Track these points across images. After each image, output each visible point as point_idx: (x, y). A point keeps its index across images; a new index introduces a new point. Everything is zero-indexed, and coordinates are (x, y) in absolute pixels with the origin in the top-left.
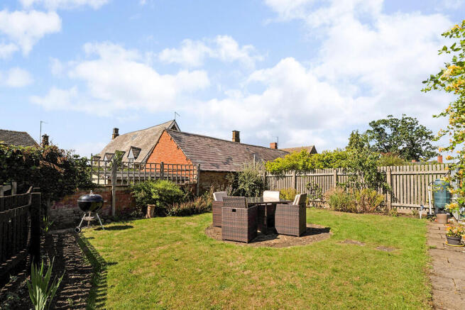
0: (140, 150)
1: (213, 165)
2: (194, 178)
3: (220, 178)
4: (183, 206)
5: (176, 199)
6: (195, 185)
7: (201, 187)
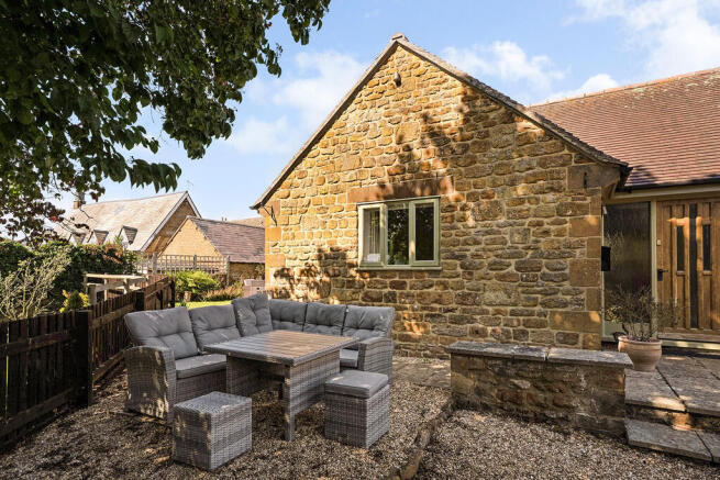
0: (136, 231)
1: (243, 257)
2: (224, 268)
3: (250, 269)
4: (216, 293)
5: (211, 287)
6: (225, 276)
7: (231, 278)
